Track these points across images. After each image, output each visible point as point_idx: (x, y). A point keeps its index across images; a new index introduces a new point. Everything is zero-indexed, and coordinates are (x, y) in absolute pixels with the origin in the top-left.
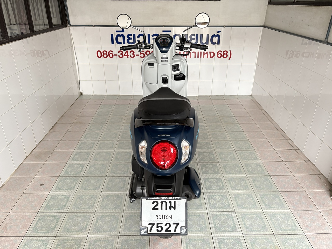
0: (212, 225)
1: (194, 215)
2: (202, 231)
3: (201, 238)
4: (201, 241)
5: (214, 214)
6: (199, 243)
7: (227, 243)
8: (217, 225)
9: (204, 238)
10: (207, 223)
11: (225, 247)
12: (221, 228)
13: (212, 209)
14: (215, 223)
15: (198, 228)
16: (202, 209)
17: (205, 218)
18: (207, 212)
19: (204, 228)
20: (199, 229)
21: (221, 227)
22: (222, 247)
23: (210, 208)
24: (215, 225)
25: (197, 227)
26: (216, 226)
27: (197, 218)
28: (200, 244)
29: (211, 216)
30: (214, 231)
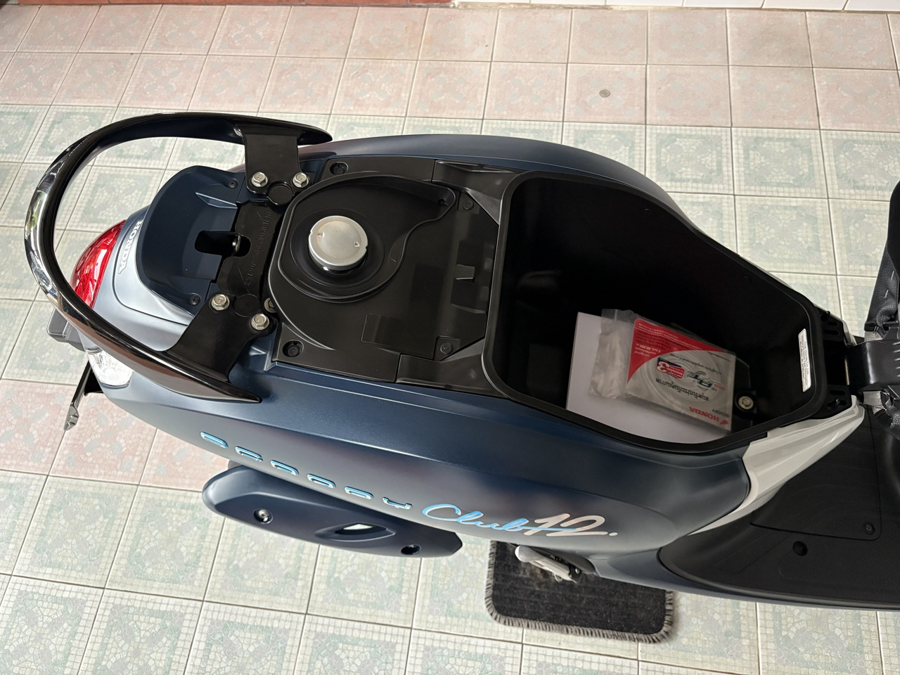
0: (346, 628)
1: (402, 572)
2: (328, 583)
3: (301, 571)
4: (290, 569)
5: (397, 656)
6: (284, 558)
7: (263, 660)
8: (343, 651)
9: (300, 583)
10: (360, 611)
11: (250, 645)
12: (326, 660)
14: (353, 645)
15: (345, 572)
16: (431, 612)
17: (383, 609)
19: (341, 593)
20: (336, 575)
21: (330, 662)
22: (254, 636)
24: (342, 639)
25: (350, 569)
26: (341, 645)
27: (386, 579)
28: (281, 561)
29: (388, 639)
30: (319, 629)
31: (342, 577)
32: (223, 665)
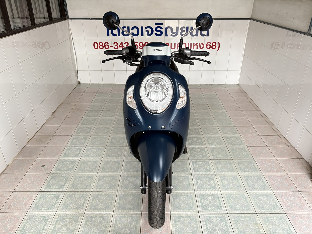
0: (199, 204)
1: (183, 195)
2: (190, 210)
3: (189, 216)
4: (189, 219)
5: (201, 194)
7: (213, 221)
8: (204, 204)
9: (192, 216)
10: (194, 202)
11: (210, 225)
12: (208, 207)
13: (200, 190)
14: (202, 202)
15: (186, 206)
16: (190, 189)
17: (192, 198)
18: (195, 192)
19: (191, 206)
20: (187, 208)
21: (208, 206)
22: (208, 224)
23: (198, 189)
24: (202, 205)
25: (185, 205)
26: (203, 205)
27: (186, 198)
28: (187, 221)
29: (199, 196)
30: (201, 210)
31: (188, 207)
32: (218, 230)
